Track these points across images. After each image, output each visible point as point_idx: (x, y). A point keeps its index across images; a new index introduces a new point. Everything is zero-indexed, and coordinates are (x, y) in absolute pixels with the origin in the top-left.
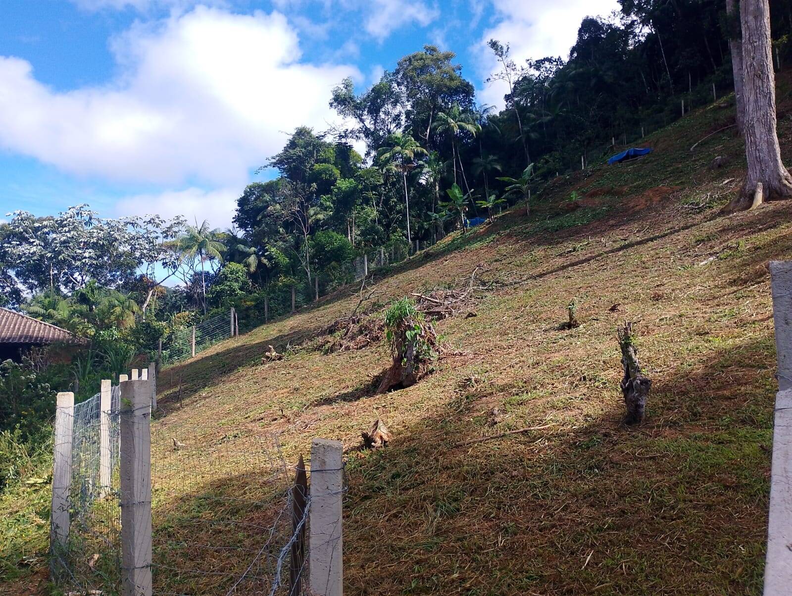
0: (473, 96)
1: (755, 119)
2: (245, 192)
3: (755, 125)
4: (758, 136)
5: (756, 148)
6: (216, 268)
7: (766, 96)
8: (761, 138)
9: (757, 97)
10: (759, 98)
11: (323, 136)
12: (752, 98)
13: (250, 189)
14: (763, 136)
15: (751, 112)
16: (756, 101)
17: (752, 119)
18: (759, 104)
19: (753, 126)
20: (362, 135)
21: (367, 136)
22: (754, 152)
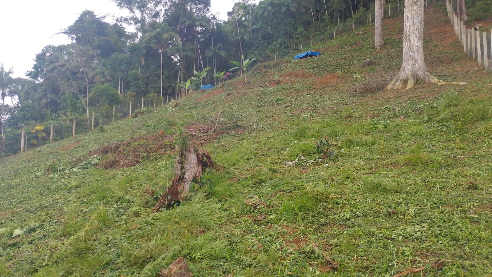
0: (210, 7)
1: (411, 31)
2: (43, 50)
3: (411, 35)
4: (412, 42)
5: (410, 50)
6: (15, 102)
7: (419, 16)
8: (414, 44)
9: (413, 16)
10: (414, 17)
11: (103, 17)
12: (410, 17)
13: (46, 49)
14: (415, 43)
15: (408, 26)
16: (412, 19)
17: (409, 31)
18: (414, 21)
19: (409, 35)
20: (133, 22)
21: (136, 23)
22: (409, 52)
